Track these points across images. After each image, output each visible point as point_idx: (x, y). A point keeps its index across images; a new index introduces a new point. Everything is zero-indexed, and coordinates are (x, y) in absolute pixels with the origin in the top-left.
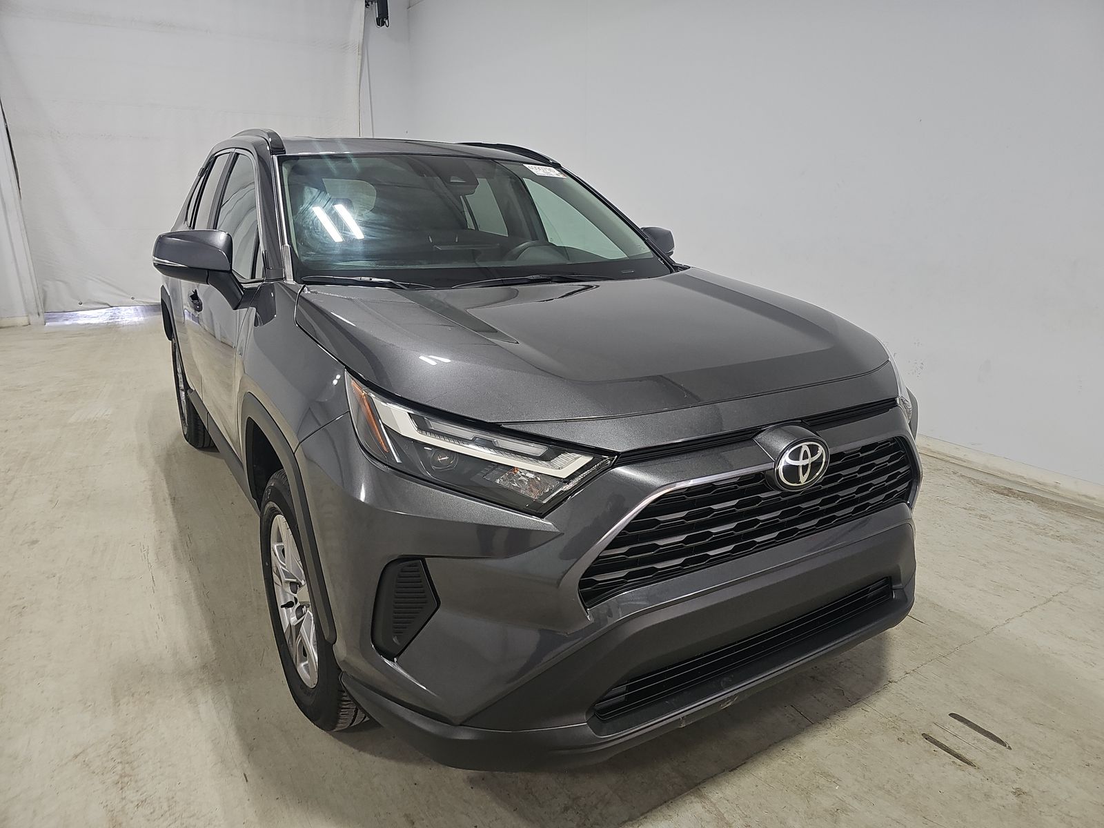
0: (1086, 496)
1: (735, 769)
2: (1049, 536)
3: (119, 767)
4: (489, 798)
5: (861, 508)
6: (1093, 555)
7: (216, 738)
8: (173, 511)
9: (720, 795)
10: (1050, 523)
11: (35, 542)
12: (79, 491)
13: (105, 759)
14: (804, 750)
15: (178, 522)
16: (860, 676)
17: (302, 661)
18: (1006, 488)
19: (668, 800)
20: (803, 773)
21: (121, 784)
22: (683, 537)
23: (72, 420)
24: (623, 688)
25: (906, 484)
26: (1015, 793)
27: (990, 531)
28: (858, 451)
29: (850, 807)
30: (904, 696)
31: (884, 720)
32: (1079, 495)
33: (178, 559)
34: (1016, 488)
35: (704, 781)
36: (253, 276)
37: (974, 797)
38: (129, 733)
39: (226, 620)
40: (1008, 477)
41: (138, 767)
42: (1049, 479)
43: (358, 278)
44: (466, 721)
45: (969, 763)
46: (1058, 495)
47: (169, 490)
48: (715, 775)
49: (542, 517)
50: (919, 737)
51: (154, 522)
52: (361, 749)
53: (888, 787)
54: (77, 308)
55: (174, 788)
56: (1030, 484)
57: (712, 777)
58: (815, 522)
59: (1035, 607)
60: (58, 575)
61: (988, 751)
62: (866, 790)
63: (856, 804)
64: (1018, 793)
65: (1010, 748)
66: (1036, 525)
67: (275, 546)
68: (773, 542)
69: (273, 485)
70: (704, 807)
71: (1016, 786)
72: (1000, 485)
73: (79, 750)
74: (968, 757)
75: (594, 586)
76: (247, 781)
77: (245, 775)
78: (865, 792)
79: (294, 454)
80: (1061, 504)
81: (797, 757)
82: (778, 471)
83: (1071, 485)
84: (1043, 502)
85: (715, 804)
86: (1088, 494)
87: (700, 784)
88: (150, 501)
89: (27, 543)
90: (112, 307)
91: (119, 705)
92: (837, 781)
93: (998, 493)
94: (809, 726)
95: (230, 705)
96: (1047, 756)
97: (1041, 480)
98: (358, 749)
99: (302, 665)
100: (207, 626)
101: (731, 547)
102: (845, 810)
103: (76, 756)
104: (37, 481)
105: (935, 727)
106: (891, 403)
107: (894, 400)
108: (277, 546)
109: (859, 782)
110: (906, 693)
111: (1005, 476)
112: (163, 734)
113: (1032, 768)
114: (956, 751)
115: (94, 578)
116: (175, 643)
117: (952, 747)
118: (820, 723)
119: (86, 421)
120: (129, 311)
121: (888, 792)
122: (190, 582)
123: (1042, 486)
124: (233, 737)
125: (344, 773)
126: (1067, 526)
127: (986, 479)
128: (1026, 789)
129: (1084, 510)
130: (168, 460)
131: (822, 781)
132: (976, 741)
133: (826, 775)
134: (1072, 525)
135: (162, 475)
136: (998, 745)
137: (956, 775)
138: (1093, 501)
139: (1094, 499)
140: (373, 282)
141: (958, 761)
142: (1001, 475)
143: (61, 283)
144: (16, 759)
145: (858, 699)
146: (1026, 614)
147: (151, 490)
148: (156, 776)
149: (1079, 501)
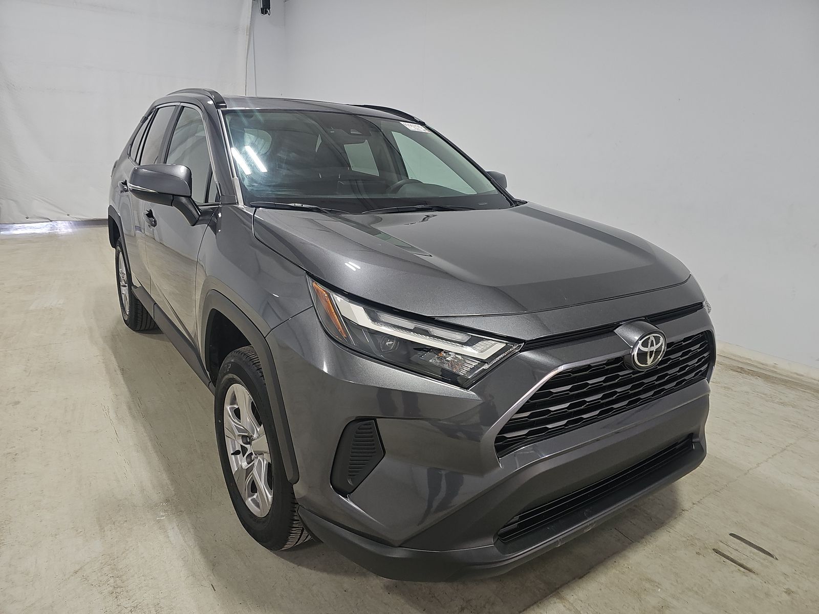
0: (797, 374)
1: (583, 577)
2: (775, 403)
3: (112, 580)
4: (403, 601)
5: (681, 383)
6: (809, 416)
7: (185, 557)
8: (124, 380)
9: (576, 597)
10: (775, 393)
11: (17, 403)
12: (46, 363)
13: (99, 574)
14: (631, 562)
15: (128, 387)
16: (661, 506)
17: (249, 496)
18: (739, 367)
19: (537, 602)
20: (632, 580)
21: (115, 593)
22: (567, 405)
23: (32, 308)
24: (517, 518)
25: (706, 366)
26: (786, 592)
27: (733, 398)
28: (682, 341)
29: (672, 605)
30: (695, 521)
31: (685, 539)
32: (792, 373)
33: (134, 417)
34: (746, 367)
35: (561, 586)
36: (206, 201)
37: (758, 595)
38: (116, 553)
39: (179, 464)
40: (739, 359)
41: (127, 580)
42: (770, 362)
43: (292, 205)
44: (402, 544)
45: (750, 570)
46: (775, 372)
47: (118, 363)
48: (569, 582)
49: (467, 389)
50: (711, 551)
51: (110, 387)
52: (299, 564)
53: (695, 589)
54: (25, 221)
55: (158, 597)
56: (755, 364)
57: (567, 583)
58: (652, 393)
59: (775, 455)
60: (40, 429)
61: (762, 561)
62: (680, 592)
63: (674, 602)
64: (789, 592)
65: (777, 559)
66: (764, 394)
67: (228, 408)
68: (625, 408)
69: (232, 361)
70: (564, 606)
71: (786, 587)
72: (735, 365)
73: (77, 567)
74: (749, 566)
75: (505, 441)
76: (215, 590)
77: (212, 586)
78: (680, 593)
79: (265, 338)
80: (780, 379)
81: (626, 567)
82: (634, 355)
83: (787, 366)
84: (766, 378)
85: (572, 604)
86: (798, 372)
87: (558, 588)
88: (105, 372)
89: (10, 404)
90: (51, 221)
91: (104, 531)
92: (658, 585)
93: (734, 371)
94: (631, 544)
95: (192, 530)
96: (804, 564)
97: (763, 362)
98: (297, 564)
99: (250, 499)
100: (164, 469)
101: (597, 412)
102: (668, 607)
103: (76, 572)
104: (11, 355)
105: (721, 544)
106: (699, 306)
107: (701, 303)
108: (230, 408)
109: (674, 585)
110: (696, 518)
111: (736, 359)
112: (142, 554)
113: (795, 573)
114: (740, 562)
115: (69, 431)
116: (141, 482)
117: (736, 559)
118: (639, 542)
119: (43, 309)
120: (65, 224)
121: (696, 593)
122: (145, 434)
123: (764, 366)
124: (198, 556)
125: (289, 583)
126: (786, 395)
127: (724, 360)
128: (793, 588)
129: (796, 384)
130: (113, 340)
131: (647, 585)
132: (752, 554)
133: (650, 581)
134: (791, 395)
135: (110, 352)
136: (768, 556)
137: (742, 580)
138: (802, 377)
139: (802, 375)
140: (304, 208)
141: (742, 569)
142: (734, 358)
143: (12, 201)
144: (27, 574)
145: (662, 523)
146: (770, 460)
147: (103, 363)
148: (142, 587)
149: (792, 378)
